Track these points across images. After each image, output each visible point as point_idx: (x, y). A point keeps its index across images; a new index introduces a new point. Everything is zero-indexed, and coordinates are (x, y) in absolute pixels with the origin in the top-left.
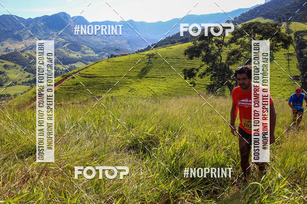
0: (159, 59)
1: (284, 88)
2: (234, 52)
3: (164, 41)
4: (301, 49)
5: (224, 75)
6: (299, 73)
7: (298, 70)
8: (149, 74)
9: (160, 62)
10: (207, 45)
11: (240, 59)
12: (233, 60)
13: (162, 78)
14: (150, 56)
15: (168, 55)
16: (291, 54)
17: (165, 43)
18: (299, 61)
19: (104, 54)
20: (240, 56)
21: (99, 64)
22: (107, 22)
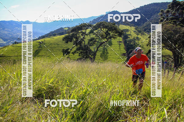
0: (46, 45)
1: (118, 60)
2: (92, 39)
3: (49, 34)
4: (125, 39)
5: (87, 52)
6: (125, 52)
7: (124, 50)
8: (40, 54)
10: (76, 35)
11: (95, 43)
12: (92, 43)
13: (49, 56)
14: (41, 43)
15: (52, 42)
16: (121, 42)
18: (125, 45)
19: (10, 42)
20: (95, 41)
21: (6, 48)
22: (12, 21)
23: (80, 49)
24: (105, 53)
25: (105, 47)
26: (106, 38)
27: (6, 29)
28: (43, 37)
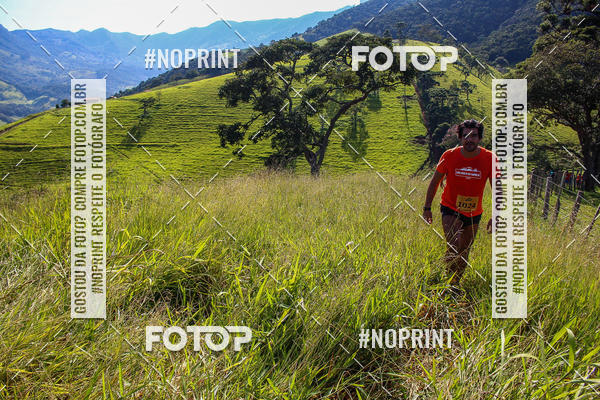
0: (163, 108)
1: (401, 158)
4: (424, 88)
6: (423, 132)
7: (422, 125)
8: (145, 140)
9: (166, 115)
10: (263, 77)
13: (173, 146)
14: (147, 103)
15: (182, 100)
16: (409, 97)
17: (174, 76)
18: (423, 109)
19: (46, 100)
20: (326, 98)
21: (36, 121)
22: (50, 31)
23: (274, 126)
24: (358, 136)
25: (359, 114)
26: (359, 87)
27: (33, 58)
28: (154, 83)
